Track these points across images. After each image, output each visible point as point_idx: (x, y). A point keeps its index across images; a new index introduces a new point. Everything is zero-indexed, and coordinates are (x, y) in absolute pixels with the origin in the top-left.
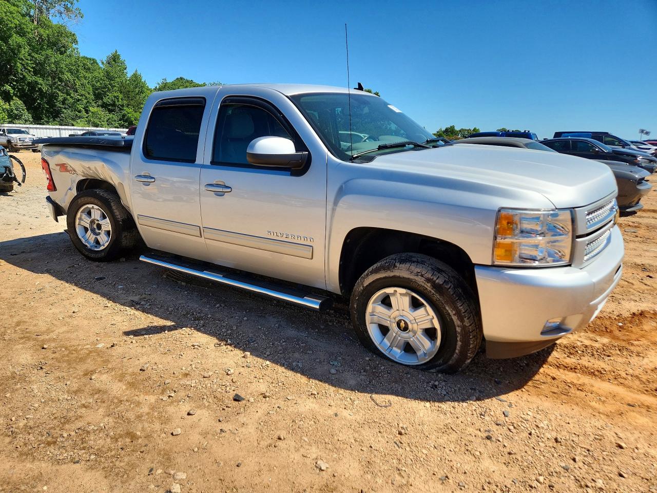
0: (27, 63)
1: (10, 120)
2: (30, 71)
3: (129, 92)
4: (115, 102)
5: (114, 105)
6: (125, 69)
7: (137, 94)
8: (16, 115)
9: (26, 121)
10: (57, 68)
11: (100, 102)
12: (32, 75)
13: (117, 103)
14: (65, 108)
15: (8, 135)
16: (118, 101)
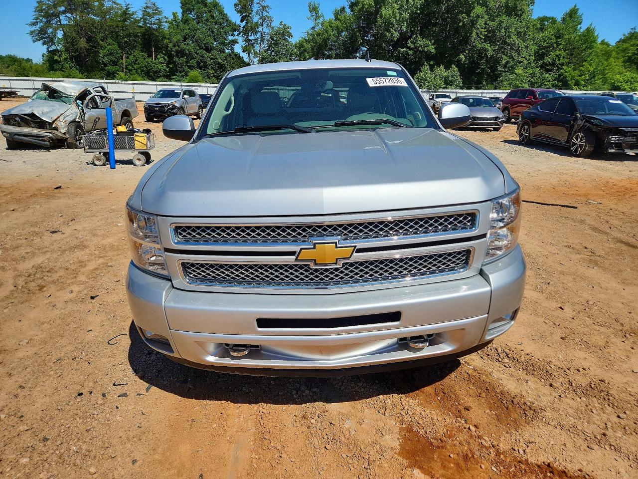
0: (481, 32)
1: (444, 86)
2: (481, 39)
3: (574, 48)
4: (555, 61)
5: (553, 64)
6: (580, 23)
7: (585, 50)
8: (451, 81)
9: (457, 86)
10: (506, 33)
11: (540, 63)
12: (482, 42)
13: (557, 62)
14: (505, 72)
15: (436, 99)
16: (559, 60)
